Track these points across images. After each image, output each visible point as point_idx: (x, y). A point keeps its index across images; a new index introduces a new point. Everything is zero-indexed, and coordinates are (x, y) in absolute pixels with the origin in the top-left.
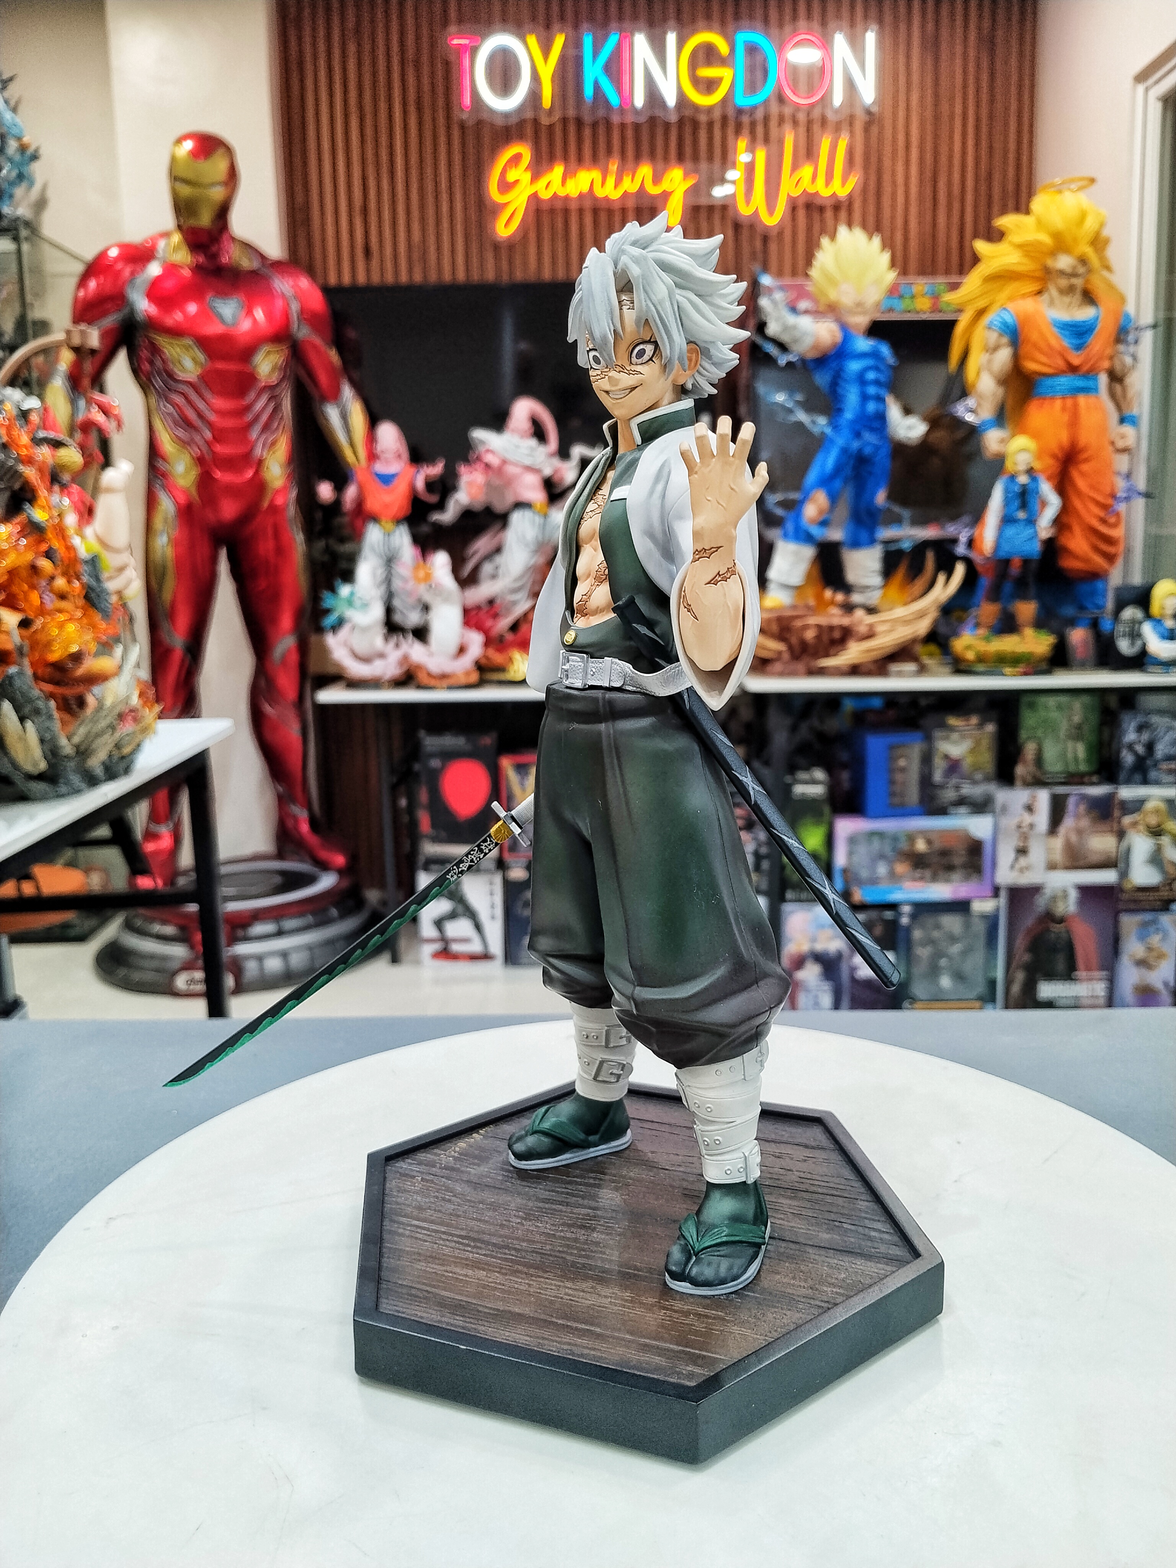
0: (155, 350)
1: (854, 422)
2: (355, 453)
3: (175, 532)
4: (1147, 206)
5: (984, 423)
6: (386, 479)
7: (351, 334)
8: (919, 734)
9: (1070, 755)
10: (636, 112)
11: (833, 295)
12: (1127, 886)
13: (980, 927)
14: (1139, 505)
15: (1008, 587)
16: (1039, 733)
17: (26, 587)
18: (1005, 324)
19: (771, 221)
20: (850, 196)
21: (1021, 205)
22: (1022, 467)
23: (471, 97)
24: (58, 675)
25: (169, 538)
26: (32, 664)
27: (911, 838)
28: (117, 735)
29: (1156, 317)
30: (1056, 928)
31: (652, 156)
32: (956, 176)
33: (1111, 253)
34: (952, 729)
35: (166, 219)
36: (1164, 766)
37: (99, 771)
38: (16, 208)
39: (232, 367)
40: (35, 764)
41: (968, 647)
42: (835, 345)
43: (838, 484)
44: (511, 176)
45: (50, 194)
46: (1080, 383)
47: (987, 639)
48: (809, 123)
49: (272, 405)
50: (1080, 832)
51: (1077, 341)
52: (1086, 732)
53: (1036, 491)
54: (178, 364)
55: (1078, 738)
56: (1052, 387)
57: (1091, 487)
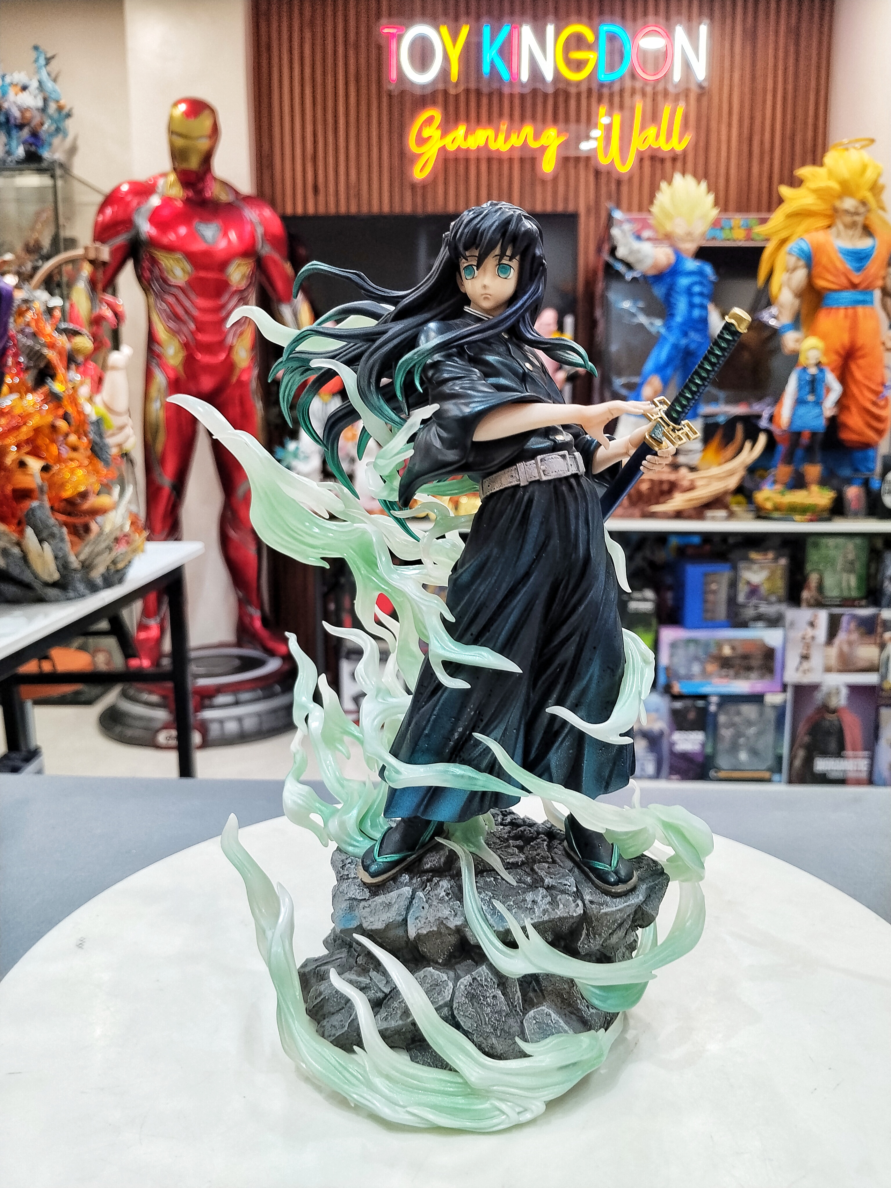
0: (154, 262)
1: (684, 324)
5: (784, 327)
7: (302, 251)
8: (728, 565)
9: (844, 584)
10: (523, 85)
11: (669, 227)
12: (886, 686)
13: (771, 715)
15: (799, 453)
16: (821, 567)
17: (47, 441)
18: (802, 250)
19: (623, 169)
20: (685, 151)
22: (813, 361)
23: (397, 72)
24: (69, 508)
25: (162, 404)
26: (50, 500)
27: (719, 645)
28: (114, 554)
30: (830, 717)
31: (534, 119)
32: (767, 136)
34: (753, 561)
37: (99, 581)
39: (211, 275)
40: (51, 575)
41: (768, 499)
42: (669, 265)
43: (669, 371)
44: (426, 133)
45: (80, 143)
46: (860, 297)
47: (782, 493)
48: (655, 94)
50: (850, 643)
51: (858, 265)
52: (858, 566)
53: (823, 380)
54: (171, 273)
55: (851, 571)
56: (837, 299)
57: (867, 377)
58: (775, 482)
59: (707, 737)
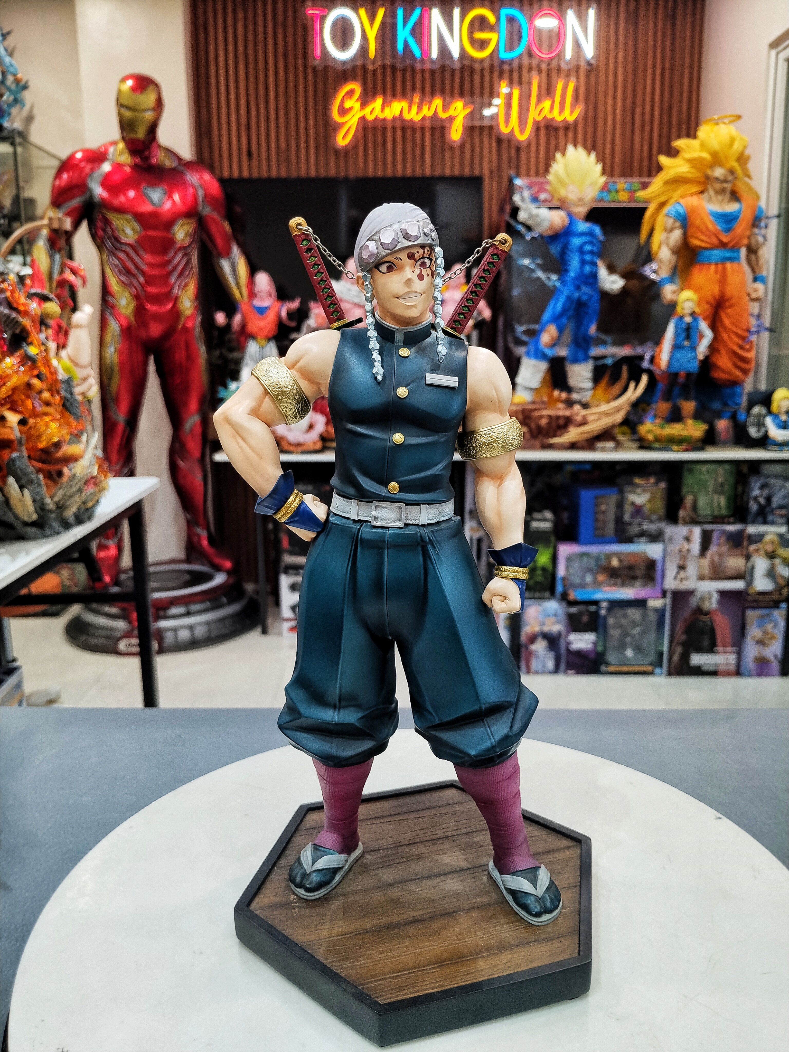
0: (107, 222)
1: (576, 278)
2: (240, 292)
3: (119, 346)
4: (776, 130)
5: (662, 280)
6: (261, 311)
7: (238, 209)
8: (615, 489)
9: (715, 504)
10: (432, 61)
11: (563, 193)
12: (751, 591)
13: (653, 617)
14: (766, 336)
17: (23, 397)
18: (678, 213)
19: (522, 137)
20: (576, 120)
21: (691, 133)
22: (688, 311)
23: (321, 49)
24: (44, 456)
25: (115, 349)
26: (27, 449)
27: (609, 557)
28: (84, 495)
29: (780, 208)
30: (703, 618)
31: (443, 93)
32: (648, 108)
33: (751, 166)
34: (638, 486)
35: (115, 133)
36: (778, 512)
37: (71, 519)
38: (12, 123)
39: (158, 234)
40: (30, 516)
41: (649, 431)
42: (563, 227)
43: (564, 320)
44: (348, 104)
45: (36, 112)
46: (728, 254)
48: (549, 71)
49: (185, 260)
50: (720, 555)
51: (726, 226)
52: (727, 488)
53: (697, 327)
54: (121, 232)
55: (721, 492)
56: (709, 257)
57: (734, 324)
58: (655, 416)
59: (598, 636)
